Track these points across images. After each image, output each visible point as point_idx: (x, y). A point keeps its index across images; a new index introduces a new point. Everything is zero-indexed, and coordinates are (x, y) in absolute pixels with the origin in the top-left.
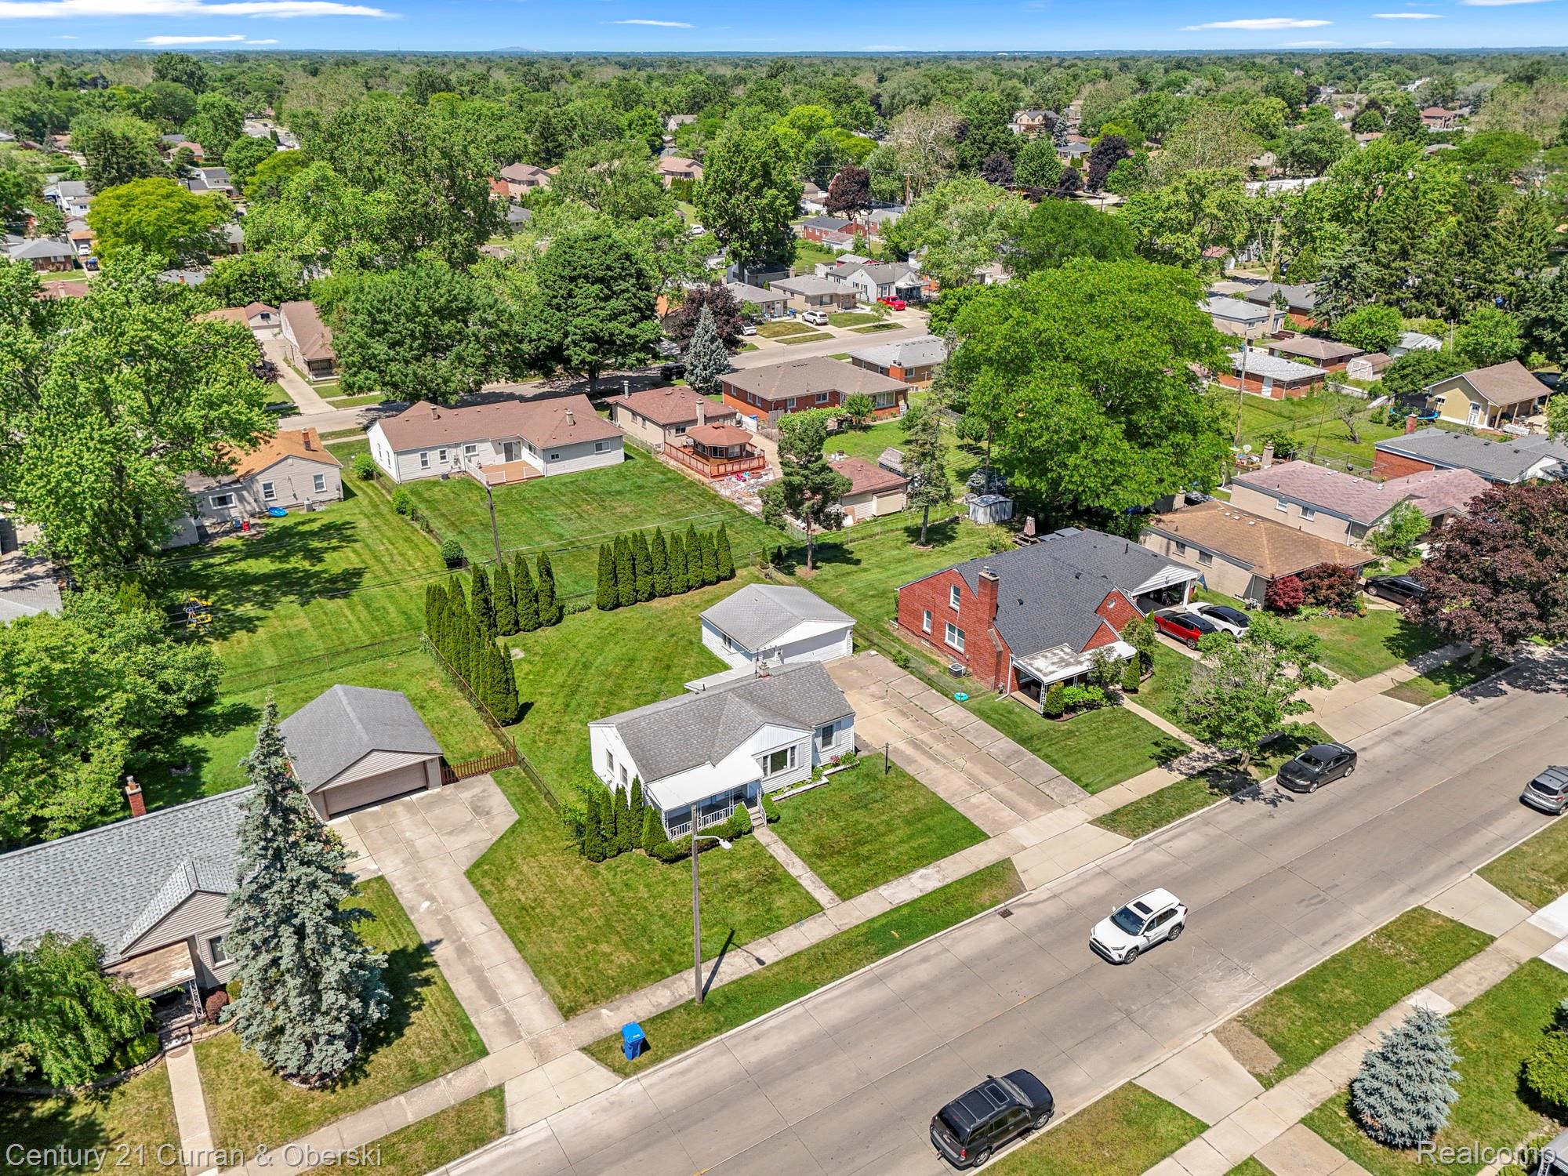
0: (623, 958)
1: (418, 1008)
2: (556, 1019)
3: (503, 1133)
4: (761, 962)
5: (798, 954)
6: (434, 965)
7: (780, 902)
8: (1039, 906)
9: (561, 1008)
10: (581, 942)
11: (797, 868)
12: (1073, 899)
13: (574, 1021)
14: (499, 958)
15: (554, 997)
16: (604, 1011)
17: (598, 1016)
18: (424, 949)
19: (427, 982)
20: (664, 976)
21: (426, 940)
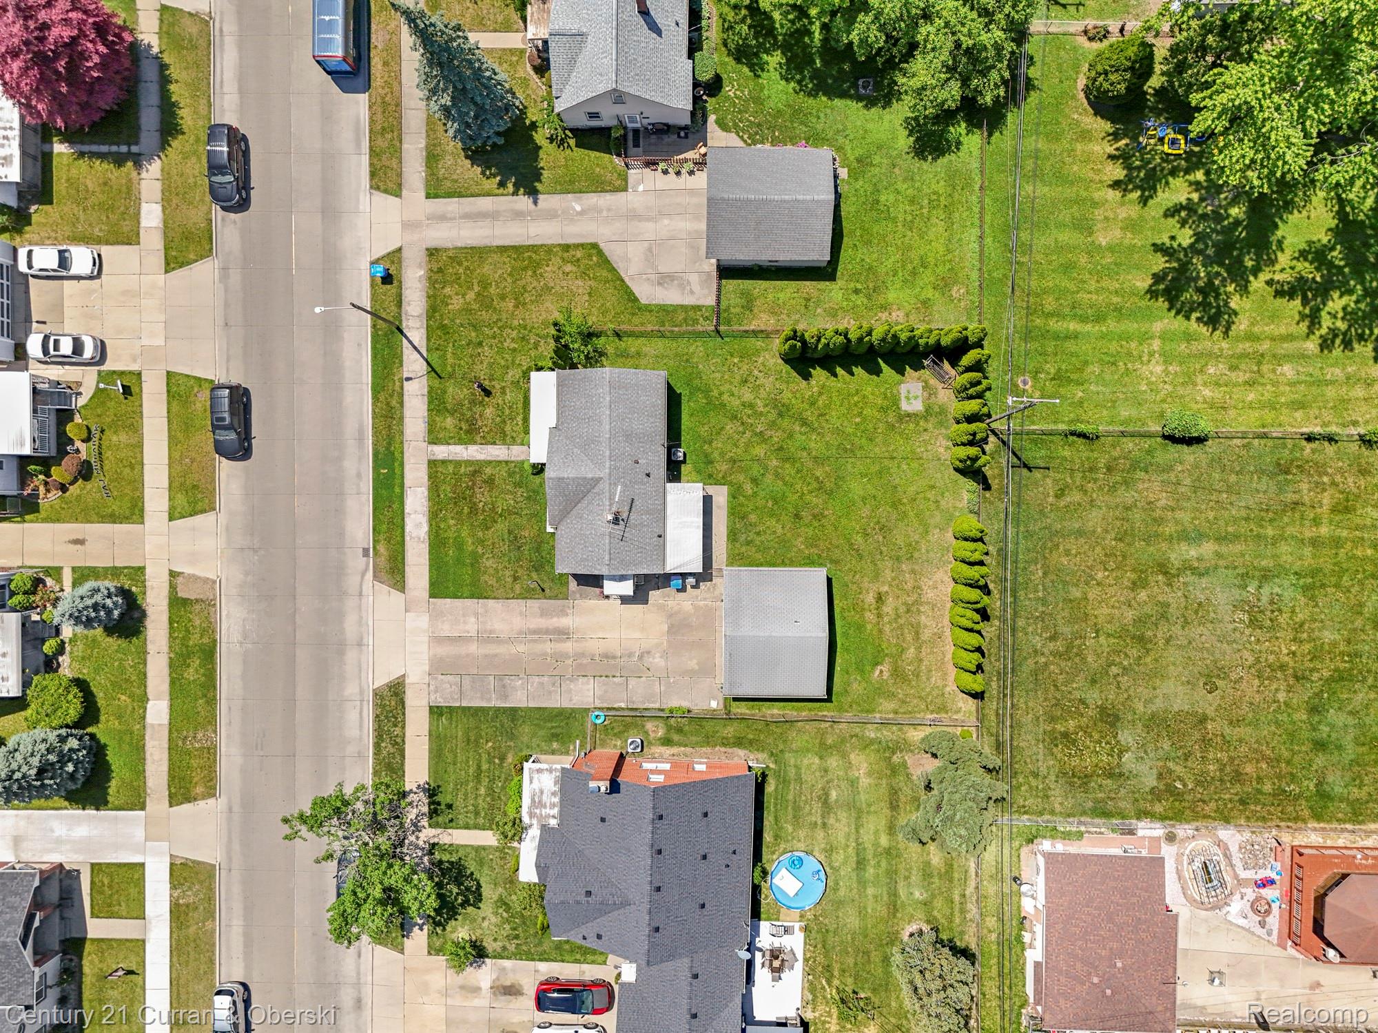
0: (456, 303)
1: (483, 173)
2: (432, 244)
3: (371, 187)
4: (408, 379)
5: (402, 404)
6: (515, 193)
7: (449, 422)
8: (358, 578)
9: (436, 249)
10: (485, 285)
11: (474, 452)
12: (350, 603)
13: (423, 254)
14: (497, 232)
15: (446, 250)
16: (422, 273)
17: (420, 267)
18: (533, 193)
19: (502, 184)
20: (429, 318)
21: (541, 197)
